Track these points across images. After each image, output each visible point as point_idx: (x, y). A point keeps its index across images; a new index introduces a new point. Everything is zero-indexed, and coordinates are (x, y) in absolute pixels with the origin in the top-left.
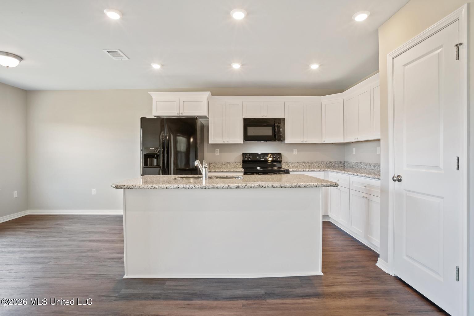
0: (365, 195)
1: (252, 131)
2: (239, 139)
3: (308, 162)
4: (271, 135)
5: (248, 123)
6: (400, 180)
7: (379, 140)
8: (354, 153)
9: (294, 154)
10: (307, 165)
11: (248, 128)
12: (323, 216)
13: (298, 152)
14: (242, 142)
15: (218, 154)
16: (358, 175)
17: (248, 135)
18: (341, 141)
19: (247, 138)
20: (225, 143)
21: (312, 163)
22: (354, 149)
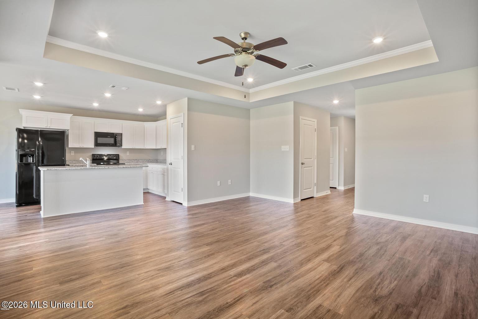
0: (163, 173)
1: (100, 140)
2: (91, 145)
3: (136, 160)
4: (113, 143)
5: (98, 135)
6: (171, 164)
7: (166, 148)
8: (162, 154)
9: (127, 154)
10: (136, 161)
11: (98, 138)
12: (143, 189)
13: (129, 153)
14: (93, 147)
15: (73, 154)
16: (160, 165)
17: (98, 142)
18: (155, 148)
19: (97, 144)
20: (81, 147)
21: (138, 160)
22: (162, 152)
